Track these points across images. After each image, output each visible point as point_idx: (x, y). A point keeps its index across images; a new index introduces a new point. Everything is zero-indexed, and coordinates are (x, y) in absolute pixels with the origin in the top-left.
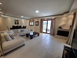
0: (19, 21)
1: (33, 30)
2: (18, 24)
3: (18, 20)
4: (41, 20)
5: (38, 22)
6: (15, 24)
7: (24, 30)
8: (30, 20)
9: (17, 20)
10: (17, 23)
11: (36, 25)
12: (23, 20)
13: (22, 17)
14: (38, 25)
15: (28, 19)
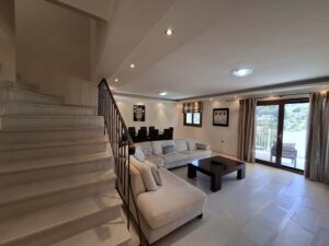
0: (146, 108)
1: (208, 147)
2: (143, 119)
3: (143, 107)
4: (241, 102)
5: (227, 109)
6: (135, 119)
7: (172, 146)
8: (189, 105)
9: (139, 107)
10: (139, 116)
11: (215, 125)
12: (160, 105)
13: (163, 94)
14: (227, 125)
15: (177, 100)
